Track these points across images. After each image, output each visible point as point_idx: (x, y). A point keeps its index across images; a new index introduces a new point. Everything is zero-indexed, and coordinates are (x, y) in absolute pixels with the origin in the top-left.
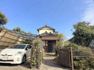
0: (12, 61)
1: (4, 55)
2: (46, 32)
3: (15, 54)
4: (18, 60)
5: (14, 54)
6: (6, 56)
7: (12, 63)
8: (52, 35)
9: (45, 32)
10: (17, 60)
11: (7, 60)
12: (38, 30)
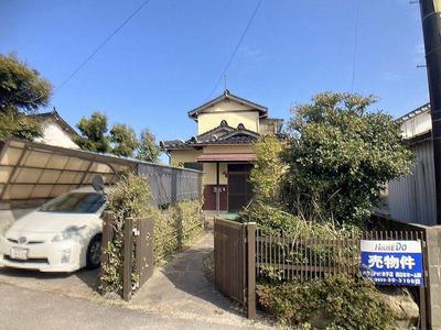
0: (45, 260)
1: (15, 241)
2: (224, 124)
3: (52, 236)
4: (65, 259)
5: (48, 238)
6: (24, 246)
7: (43, 267)
8: (247, 136)
9: (219, 124)
10: (61, 257)
11: (25, 258)
12: (194, 116)
